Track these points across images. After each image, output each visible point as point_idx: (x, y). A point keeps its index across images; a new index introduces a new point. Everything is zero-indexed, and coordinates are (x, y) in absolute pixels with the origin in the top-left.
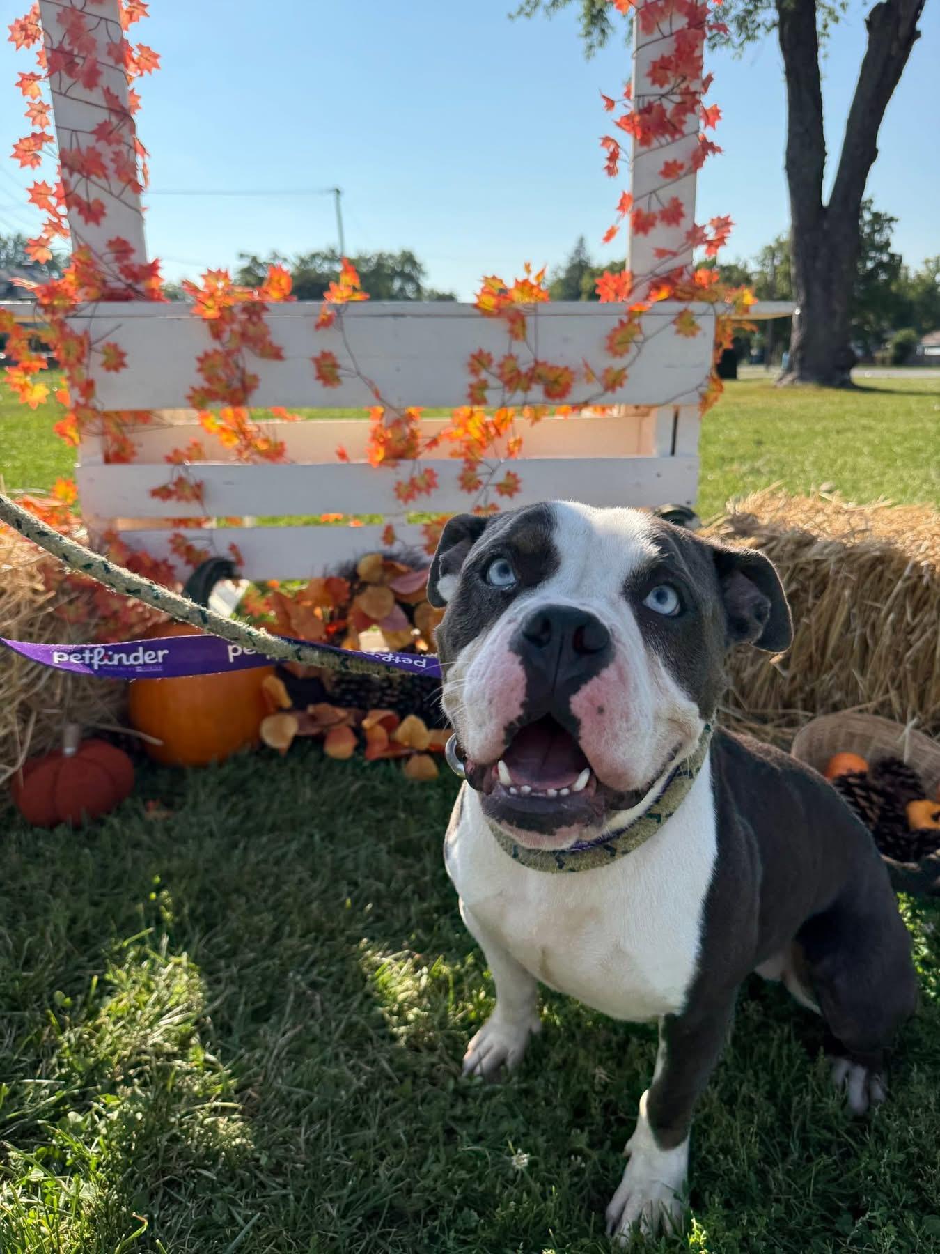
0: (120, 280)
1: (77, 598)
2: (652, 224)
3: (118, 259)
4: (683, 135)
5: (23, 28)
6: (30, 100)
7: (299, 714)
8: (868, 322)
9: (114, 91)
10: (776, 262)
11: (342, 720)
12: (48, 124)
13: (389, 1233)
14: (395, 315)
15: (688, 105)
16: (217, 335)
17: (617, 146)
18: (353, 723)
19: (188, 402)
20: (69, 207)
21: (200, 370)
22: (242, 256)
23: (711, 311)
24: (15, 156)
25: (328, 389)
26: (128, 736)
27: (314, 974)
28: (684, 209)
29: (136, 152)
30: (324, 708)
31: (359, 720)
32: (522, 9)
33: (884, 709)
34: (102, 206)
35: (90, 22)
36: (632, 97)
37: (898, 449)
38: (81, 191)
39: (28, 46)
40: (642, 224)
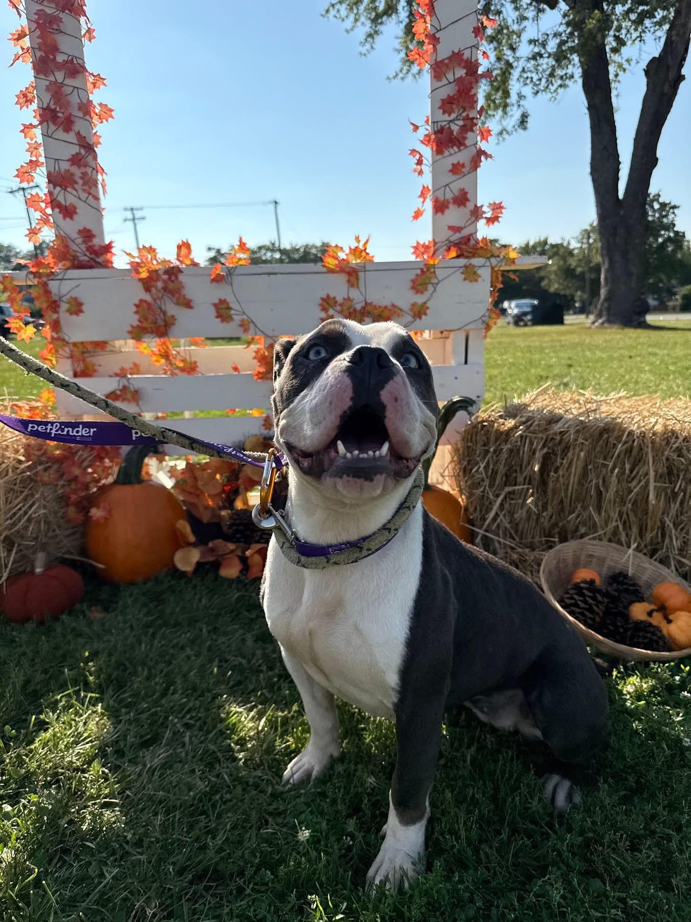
0: (86, 255)
1: (49, 467)
2: (447, 207)
3: (85, 242)
4: (466, 147)
5: (25, 96)
6: (30, 141)
7: (201, 548)
8: (661, 281)
9: (83, 133)
10: (591, 241)
11: (232, 551)
12: (41, 156)
13: (211, 887)
14: (269, 274)
15: (468, 127)
16: (147, 289)
17: (421, 156)
18: (240, 554)
19: (129, 336)
20: (53, 209)
21: (136, 312)
22: (210, 249)
23: (488, 264)
24: (17, 176)
25: (225, 324)
26: (82, 562)
27: (187, 719)
28: (469, 196)
29: (97, 172)
30: (219, 542)
31: (244, 552)
32: (397, 75)
33: (614, 538)
34: (75, 208)
35: (67, 90)
36: (430, 123)
37: (672, 368)
38: (61, 199)
39: (27, 107)
40: (440, 207)
